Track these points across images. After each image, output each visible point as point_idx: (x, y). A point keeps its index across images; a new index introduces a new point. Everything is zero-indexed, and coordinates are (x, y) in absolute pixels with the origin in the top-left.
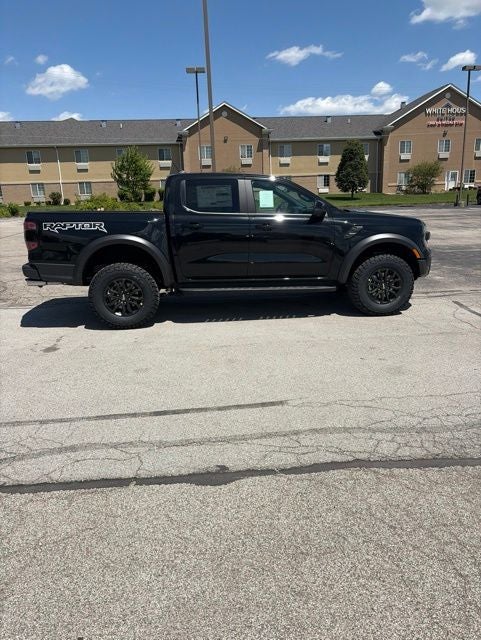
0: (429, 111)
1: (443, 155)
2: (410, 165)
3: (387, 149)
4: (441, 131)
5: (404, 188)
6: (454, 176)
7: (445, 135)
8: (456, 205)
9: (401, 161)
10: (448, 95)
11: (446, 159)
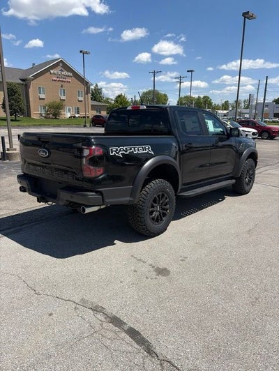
0: (52, 71)
1: (63, 98)
2: (46, 102)
3: (31, 90)
4: (60, 84)
5: (43, 115)
6: (69, 110)
7: (62, 86)
8: (85, 126)
9: (41, 99)
10: (61, 64)
11: (64, 100)
